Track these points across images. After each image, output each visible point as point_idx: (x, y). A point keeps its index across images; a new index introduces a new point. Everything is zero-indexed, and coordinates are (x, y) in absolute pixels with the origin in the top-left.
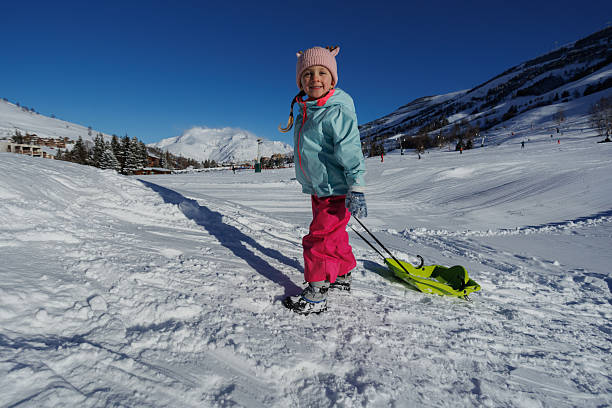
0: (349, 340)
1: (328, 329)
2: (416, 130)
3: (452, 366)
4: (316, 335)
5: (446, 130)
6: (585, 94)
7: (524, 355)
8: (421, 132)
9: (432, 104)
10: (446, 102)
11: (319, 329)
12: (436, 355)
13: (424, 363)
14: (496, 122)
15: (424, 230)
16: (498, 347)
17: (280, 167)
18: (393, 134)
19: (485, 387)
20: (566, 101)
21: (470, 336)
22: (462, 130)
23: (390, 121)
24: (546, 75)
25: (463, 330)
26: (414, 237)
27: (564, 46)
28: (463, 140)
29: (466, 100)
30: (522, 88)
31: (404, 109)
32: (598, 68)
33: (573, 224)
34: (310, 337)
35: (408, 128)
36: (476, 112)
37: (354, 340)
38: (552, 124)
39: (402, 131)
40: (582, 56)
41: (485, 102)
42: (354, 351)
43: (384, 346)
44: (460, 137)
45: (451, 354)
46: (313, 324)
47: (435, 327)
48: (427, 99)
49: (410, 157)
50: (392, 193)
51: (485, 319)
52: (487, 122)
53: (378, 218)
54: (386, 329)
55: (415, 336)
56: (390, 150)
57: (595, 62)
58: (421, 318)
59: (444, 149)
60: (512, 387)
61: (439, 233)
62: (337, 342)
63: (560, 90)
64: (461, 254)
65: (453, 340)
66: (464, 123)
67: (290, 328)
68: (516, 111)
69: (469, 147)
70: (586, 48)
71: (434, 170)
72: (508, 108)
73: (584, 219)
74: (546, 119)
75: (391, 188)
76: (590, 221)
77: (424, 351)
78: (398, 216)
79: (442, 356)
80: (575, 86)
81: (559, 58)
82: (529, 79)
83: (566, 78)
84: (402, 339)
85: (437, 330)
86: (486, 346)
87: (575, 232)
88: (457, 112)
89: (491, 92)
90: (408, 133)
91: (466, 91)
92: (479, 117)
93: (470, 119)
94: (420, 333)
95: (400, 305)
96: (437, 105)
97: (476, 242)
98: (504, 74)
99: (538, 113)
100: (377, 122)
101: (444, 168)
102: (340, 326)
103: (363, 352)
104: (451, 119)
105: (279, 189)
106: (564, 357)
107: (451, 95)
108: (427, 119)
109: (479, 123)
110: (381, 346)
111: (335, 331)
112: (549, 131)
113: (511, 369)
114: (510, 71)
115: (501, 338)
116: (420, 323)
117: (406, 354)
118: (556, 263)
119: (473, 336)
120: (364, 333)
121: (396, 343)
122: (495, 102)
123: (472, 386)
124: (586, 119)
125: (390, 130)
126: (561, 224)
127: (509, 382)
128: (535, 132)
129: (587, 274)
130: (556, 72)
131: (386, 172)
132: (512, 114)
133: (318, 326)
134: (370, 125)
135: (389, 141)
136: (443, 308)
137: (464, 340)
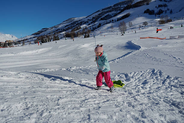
0: (42, 116)
1: (31, 114)
2: (70, 30)
3: (81, 113)
4: (25, 118)
5: (80, 31)
6: (117, 21)
7: (103, 102)
8: (72, 31)
9: (75, 21)
10: (80, 20)
11: (27, 116)
12: (77, 111)
13: (72, 115)
14: (95, 28)
15: (75, 67)
16: (96, 102)
17: (11, 47)
18: (61, 32)
19: (92, 116)
20: (113, 23)
21: (88, 101)
22: (86, 30)
23: (60, 26)
24: (107, 14)
25: (86, 100)
26: (72, 70)
27: (111, 6)
28: (86, 34)
29: (86, 20)
30: (102, 17)
31: (65, 22)
32: (119, 13)
33: (117, 60)
34: (22, 120)
35: (67, 29)
36: (89, 24)
37: (44, 115)
38: (110, 29)
39: (65, 31)
40: (116, 10)
41: (92, 21)
42: (43, 119)
43: (57, 113)
44: (85, 33)
45: (81, 109)
46: (25, 114)
47: (77, 101)
48: (73, 19)
49: (69, 40)
50: (63, 54)
51: (93, 94)
52: (93, 28)
53: (58, 65)
54: (58, 107)
55: (69, 106)
56: (61, 38)
57: (119, 12)
58: (72, 99)
59: (80, 37)
60: (100, 113)
61: (80, 67)
62: (36, 118)
63: (111, 19)
64: (88, 74)
65: (82, 104)
66: (86, 28)
67: (11, 119)
68: (101, 25)
69: (88, 37)
70: (116, 7)
71: (77, 45)
72: (99, 24)
73: (119, 58)
74: (108, 28)
75: (62, 52)
76: (121, 58)
77: (72, 110)
78: (66, 63)
79: (79, 110)
80: (114, 18)
81: (110, 9)
82: (103, 15)
83: (112, 15)
84: (64, 109)
85: (78, 102)
86: (93, 103)
87: (117, 62)
88: (83, 24)
89: (93, 18)
90: (67, 31)
91: (86, 17)
92: (91, 26)
93: (88, 27)
94: (71, 105)
95: (64, 96)
96: (77, 21)
97: (92, 69)
98: (96, 12)
99: (107, 26)
100: (55, 27)
101: (81, 44)
102: (38, 111)
103: (47, 119)
104: (82, 27)
105: (11, 57)
106: (114, 99)
107: (81, 18)
108: (74, 26)
109: (91, 28)
110: (56, 114)
111: (35, 114)
112: (110, 31)
113: (100, 107)
114: (98, 11)
115: (98, 99)
116: (71, 101)
117: (65, 114)
118: (114, 72)
119: (89, 100)
120: (48, 111)
121: (62, 111)
122: (94, 22)
123: (88, 117)
124: (118, 28)
125: (60, 30)
126: (115, 60)
127: (98, 112)
128: (107, 32)
129: (121, 74)
130: (110, 13)
131: (60, 47)
132: (100, 26)
133: (27, 114)
134: (52, 28)
135: (61, 34)
136: (80, 94)
137: (86, 103)
